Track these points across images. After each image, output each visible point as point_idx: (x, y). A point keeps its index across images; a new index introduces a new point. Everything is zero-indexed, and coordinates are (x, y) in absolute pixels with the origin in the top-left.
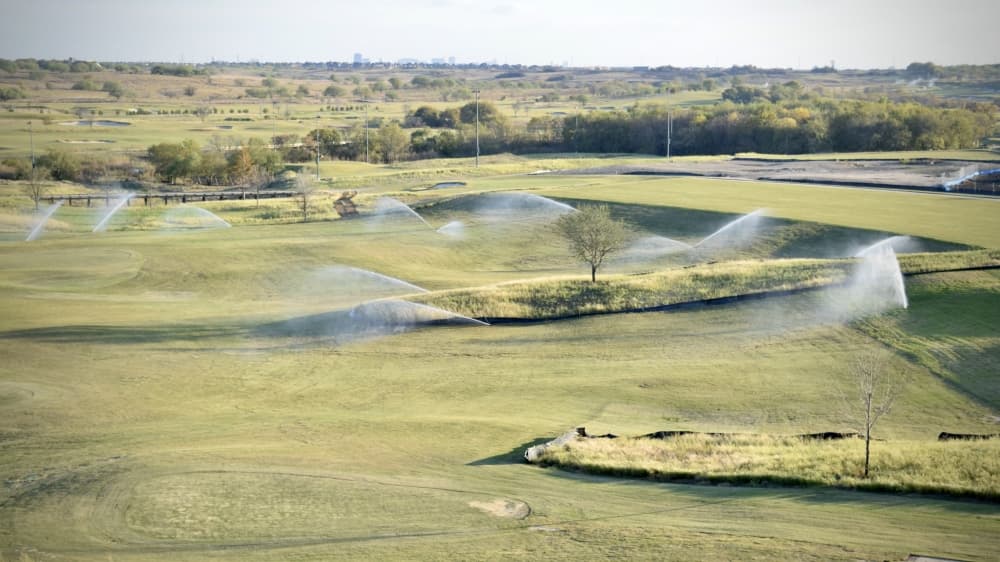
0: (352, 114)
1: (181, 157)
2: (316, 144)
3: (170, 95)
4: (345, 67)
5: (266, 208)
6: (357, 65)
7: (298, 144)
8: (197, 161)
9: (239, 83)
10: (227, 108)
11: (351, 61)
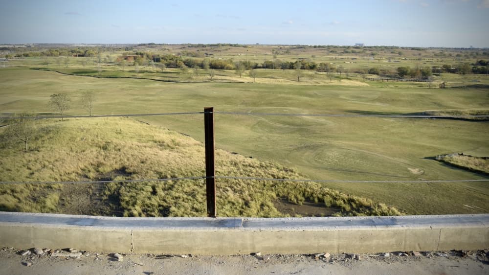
0: (462, 61)
1: (405, 71)
2: (444, 69)
3: (414, 55)
4: (466, 49)
5: (421, 84)
6: (469, 49)
7: (439, 69)
8: (409, 71)
9: (433, 53)
10: (427, 59)
11: (468, 47)
